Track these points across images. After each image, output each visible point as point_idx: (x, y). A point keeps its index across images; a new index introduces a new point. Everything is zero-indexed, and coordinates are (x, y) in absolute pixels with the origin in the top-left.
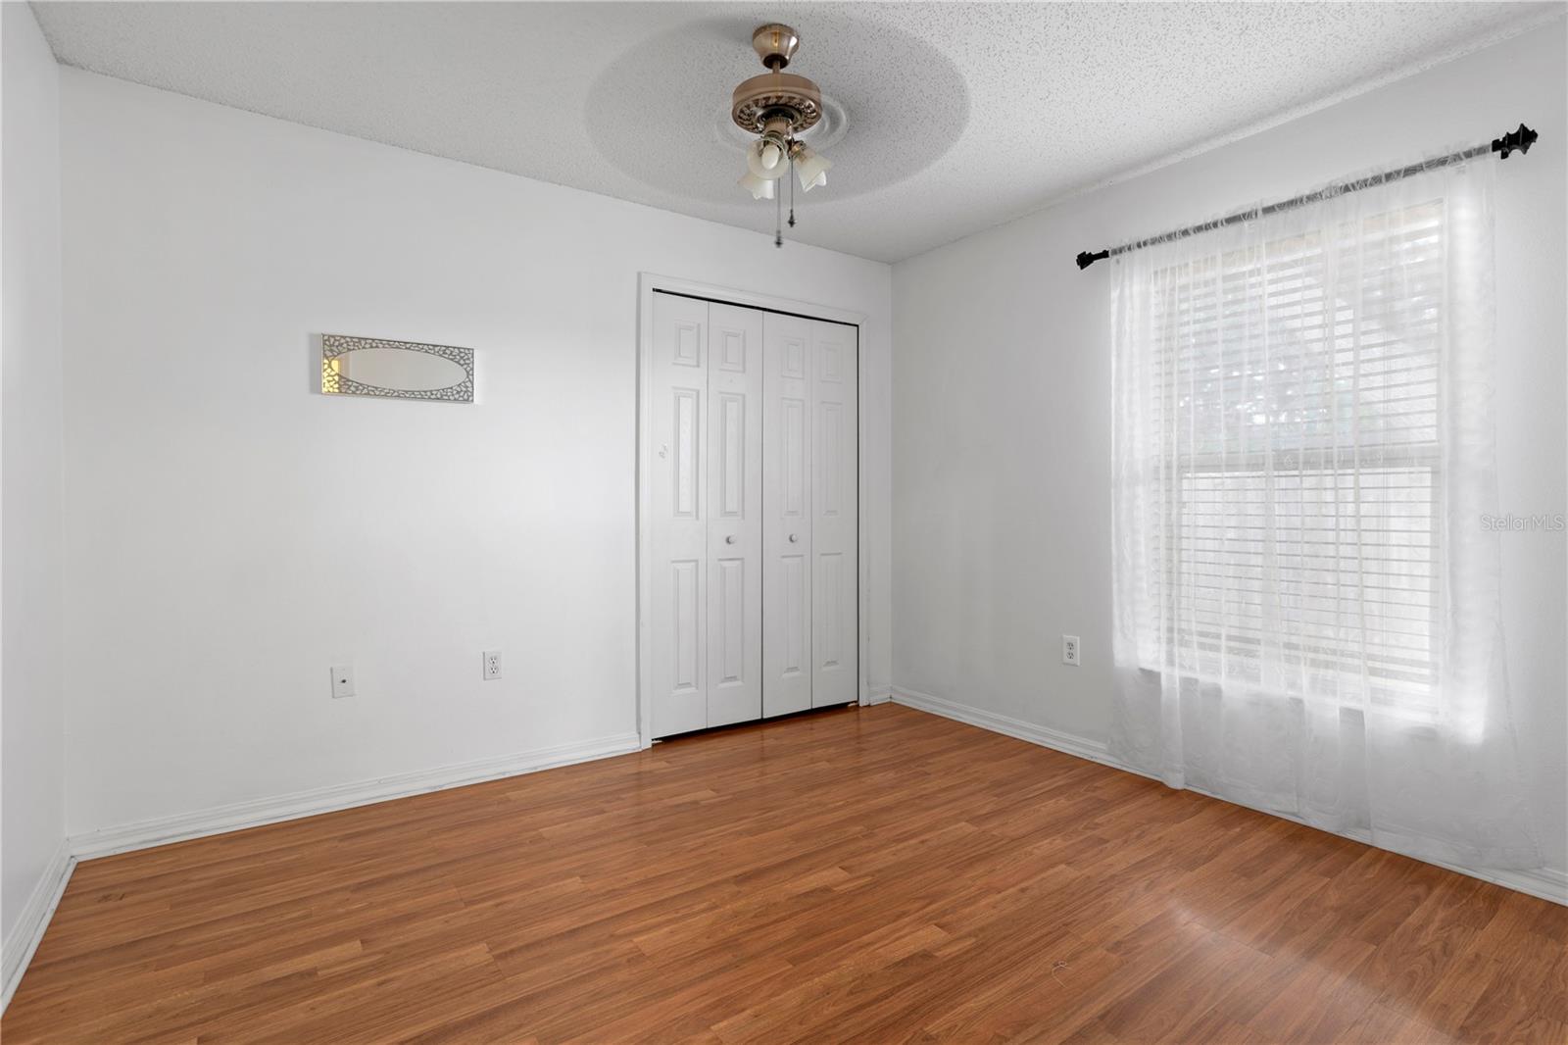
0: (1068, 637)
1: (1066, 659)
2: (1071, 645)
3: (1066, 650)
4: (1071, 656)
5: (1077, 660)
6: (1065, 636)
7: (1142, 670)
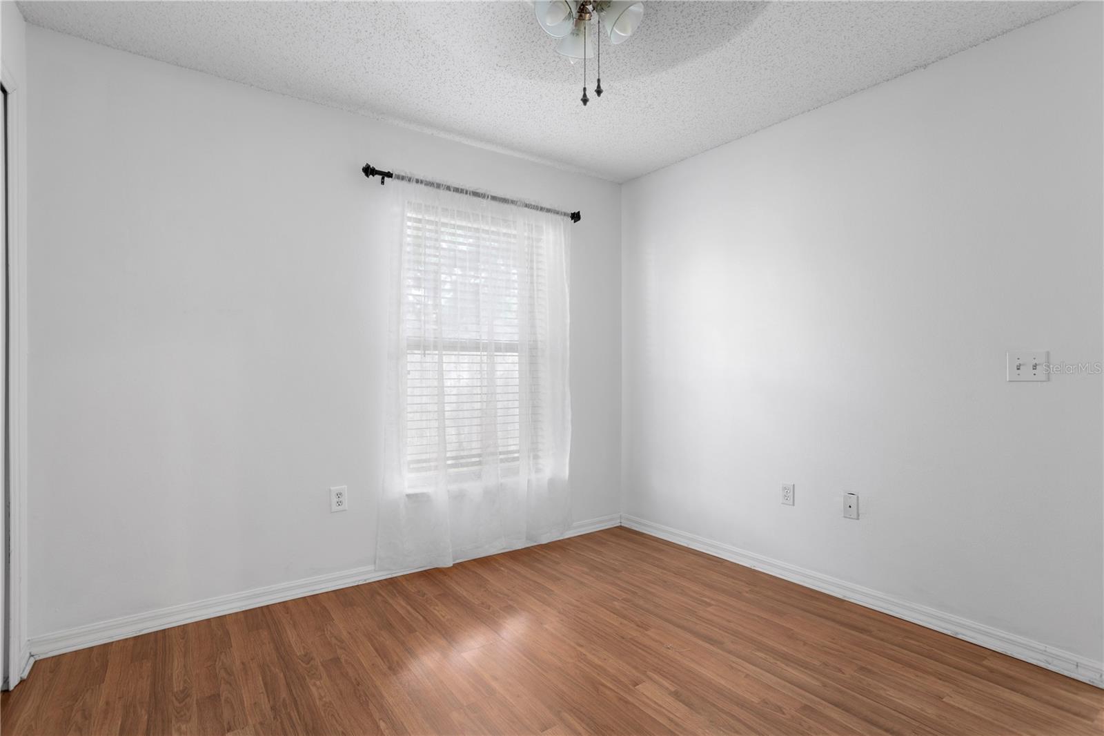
0: (336, 488)
1: (335, 507)
2: (339, 495)
3: (335, 500)
4: (339, 503)
5: (345, 506)
6: (332, 488)
7: (408, 496)
